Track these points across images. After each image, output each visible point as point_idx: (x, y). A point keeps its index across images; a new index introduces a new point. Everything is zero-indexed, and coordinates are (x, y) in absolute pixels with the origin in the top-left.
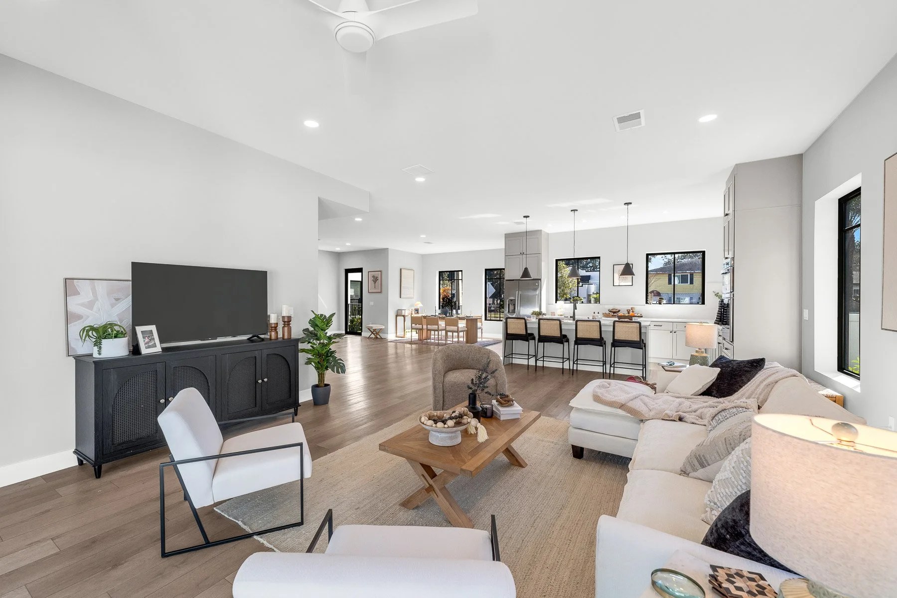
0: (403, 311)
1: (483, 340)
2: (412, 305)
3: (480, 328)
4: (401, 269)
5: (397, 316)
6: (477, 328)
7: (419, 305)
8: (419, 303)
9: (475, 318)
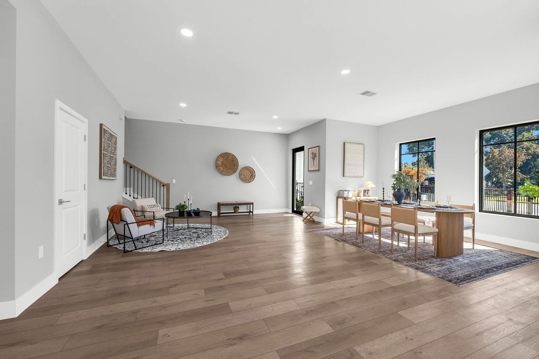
0: (346, 193)
1: (477, 247)
2: (362, 186)
3: (468, 228)
4: (344, 143)
5: (337, 198)
6: (461, 228)
7: (370, 185)
8: (371, 182)
9: (459, 210)
